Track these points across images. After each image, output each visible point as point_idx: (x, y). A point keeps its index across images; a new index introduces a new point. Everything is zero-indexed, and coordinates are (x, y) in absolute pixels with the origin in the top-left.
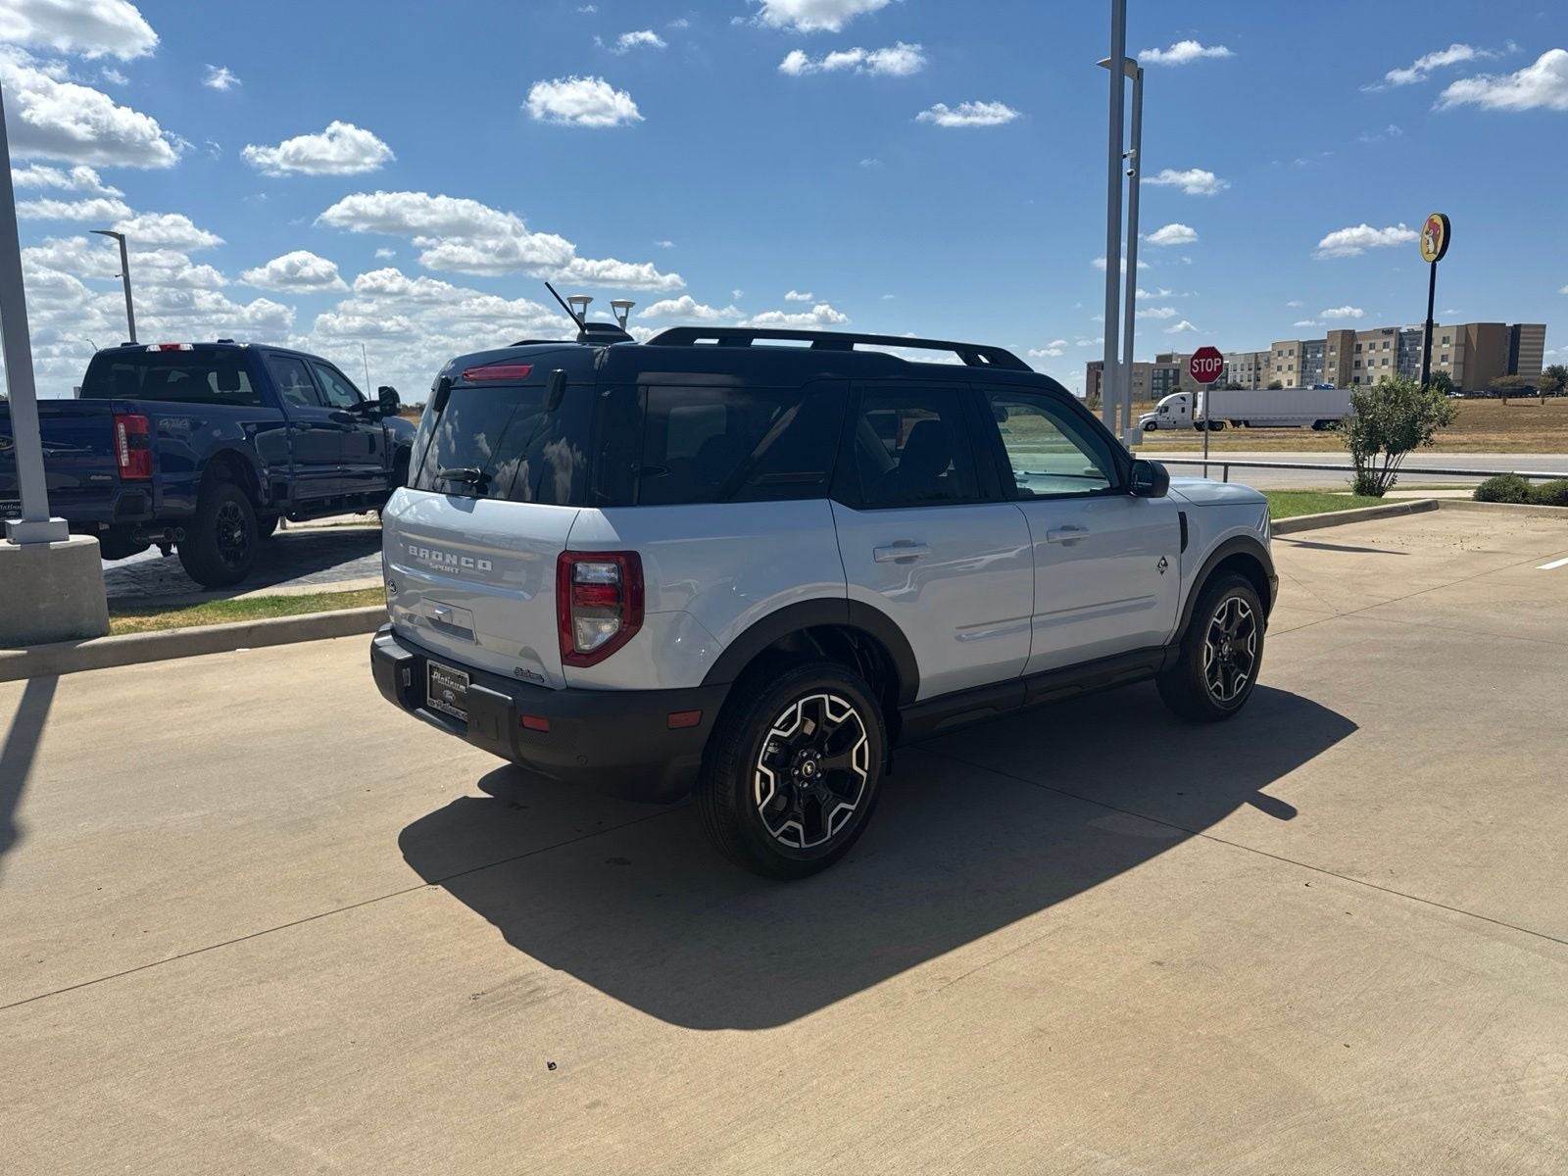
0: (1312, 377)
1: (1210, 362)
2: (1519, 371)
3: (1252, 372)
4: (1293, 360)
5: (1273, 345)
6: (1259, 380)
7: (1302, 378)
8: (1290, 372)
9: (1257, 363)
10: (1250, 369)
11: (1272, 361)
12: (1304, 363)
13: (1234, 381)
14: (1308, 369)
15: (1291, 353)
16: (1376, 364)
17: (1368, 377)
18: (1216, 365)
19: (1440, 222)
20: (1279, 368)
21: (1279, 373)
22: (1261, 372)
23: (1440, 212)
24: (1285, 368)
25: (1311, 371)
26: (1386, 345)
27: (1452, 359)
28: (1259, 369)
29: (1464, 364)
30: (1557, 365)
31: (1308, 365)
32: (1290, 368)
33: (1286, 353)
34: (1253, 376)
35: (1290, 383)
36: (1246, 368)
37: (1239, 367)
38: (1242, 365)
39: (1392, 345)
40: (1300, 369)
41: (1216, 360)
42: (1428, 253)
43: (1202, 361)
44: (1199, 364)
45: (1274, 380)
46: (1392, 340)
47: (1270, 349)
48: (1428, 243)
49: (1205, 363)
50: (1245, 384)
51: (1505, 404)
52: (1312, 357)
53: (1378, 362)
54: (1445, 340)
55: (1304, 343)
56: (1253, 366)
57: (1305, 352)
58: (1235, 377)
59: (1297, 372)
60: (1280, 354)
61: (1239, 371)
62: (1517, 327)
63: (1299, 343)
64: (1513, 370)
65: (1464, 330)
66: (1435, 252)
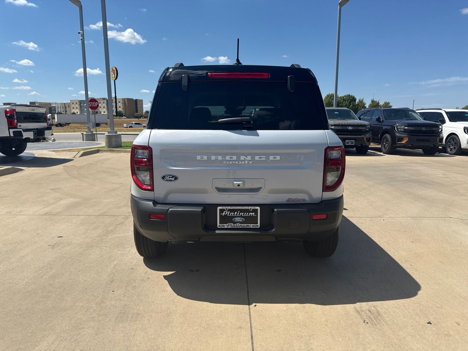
0: (84, 111)
1: (94, 104)
2: (138, 111)
3: (64, 109)
4: (77, 106)
5: (70, 101)
6: (66, 111)
7: (81, 111)
8: (77, 109)
9: (65, 106)
10: (63, 108)
11: (71, 106)
12: (81, 107)
13: (58, 112)
14: (82, 109)
15: (76, 103)
16: (102, 108)
17: (100, 112)
18: (96, 104)
19: (115, 69)
20: (73, 108)
21: (73, 109)
22: (67, 109)
23: (116, 67)
24: (75, 108)
25: (83, 109)
26: (104, 103)
27: (122, 107)
28: (66, 108)
29: (125, 109)
30: (147, 110)
31: (82, 107)
32: (77, 108)
33: (75, 103)
34: (64, 110)
35: (77, 113)
36: (62, 107)
37: (59, 107)
38: (60, 107)
39: (105, 103)
40: (80, 108)
41: (96, 103)
42: (113, 77)
43: (92, 103)
44: (91, 104)
45: (72, 112)
46: (105, 101)
47: (69, 102)
48: (112, 75)
49: (93, 104)
50: (63, 113)
51: (139, 120)
52: (83, 105)
53: (102, 107)
54: (119, 102)
55: (80, 101)
56: (64, 107)
57: (81, 103)
58: (58, 110)
59: (79, 109)
60: (73, 103)
61: (59, 108)
62: (136, 100)
63: (79, 101)
64: (137, 112)
65: (124, 100)
66: (115, 77)
